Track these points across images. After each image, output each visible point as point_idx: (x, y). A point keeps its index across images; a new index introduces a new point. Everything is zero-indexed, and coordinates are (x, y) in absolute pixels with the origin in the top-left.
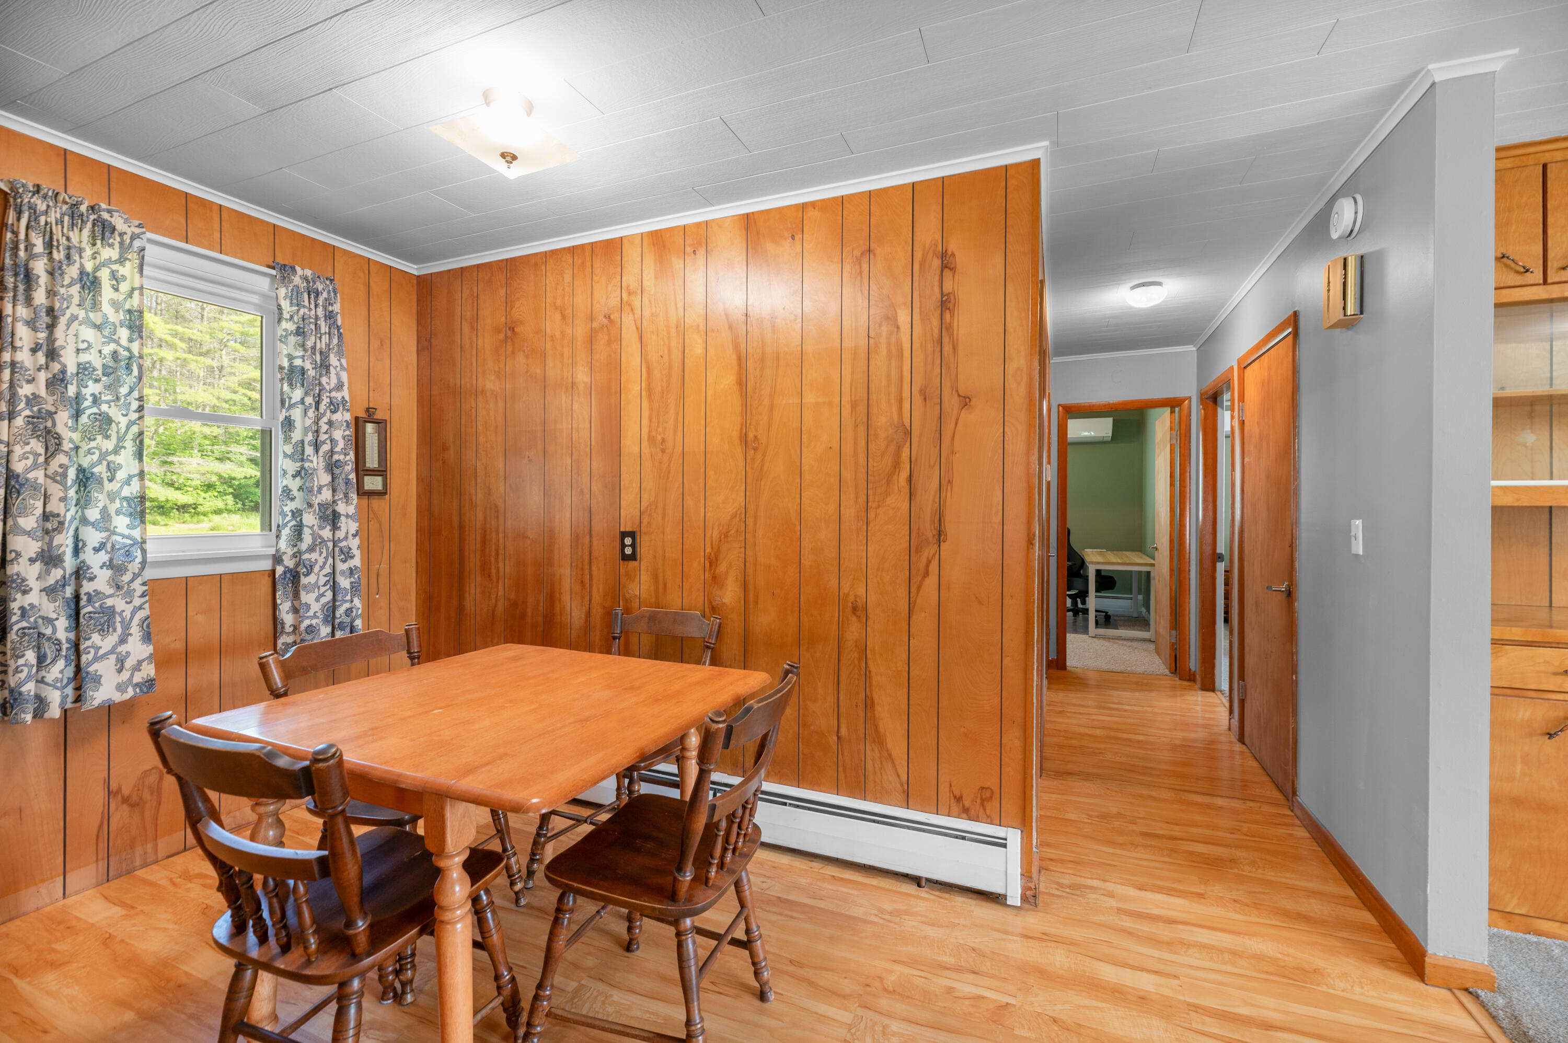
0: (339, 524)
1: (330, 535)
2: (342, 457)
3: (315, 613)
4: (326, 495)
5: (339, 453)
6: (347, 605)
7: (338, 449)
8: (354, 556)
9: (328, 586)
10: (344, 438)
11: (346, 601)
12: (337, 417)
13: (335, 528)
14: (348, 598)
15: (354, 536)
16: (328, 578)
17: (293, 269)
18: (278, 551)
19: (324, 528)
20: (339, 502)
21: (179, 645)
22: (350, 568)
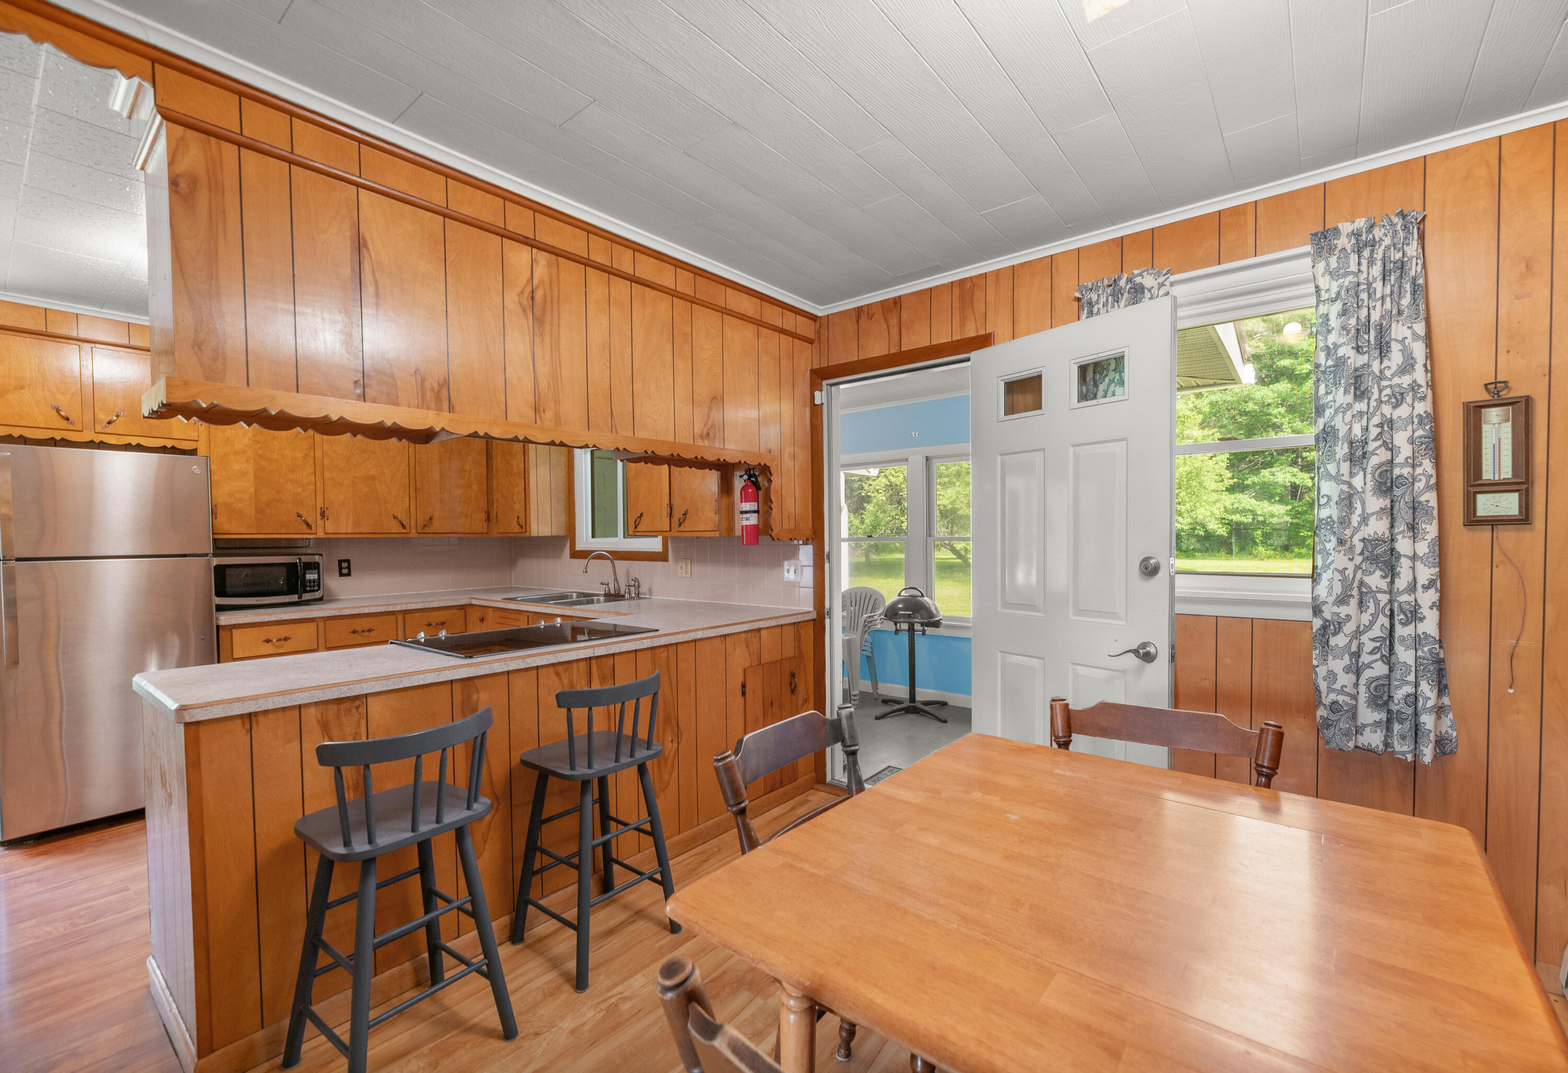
0: (1399, 569)
1: (1384, 584)
2: (1406, 471)
3: (1343, 686)
4: (1378, 527)
5: (1402, 465)
6: (1410, 689)
7: (1400, 459)
8: (1424, 618)
9: (1378, 656)
10: (1411, 441)
11: (1408, 683)
12: (1403, 411)
13: (1391, 572)
14: (1411, 678)
15: (1426, 588)
16: (1378, 644)
17: (1336, 230)
18: (1314, 599)
19: (1371, 573)
20: (1399, 537)
21: (1208, 684)
22: (1417, 636)
